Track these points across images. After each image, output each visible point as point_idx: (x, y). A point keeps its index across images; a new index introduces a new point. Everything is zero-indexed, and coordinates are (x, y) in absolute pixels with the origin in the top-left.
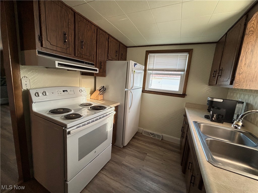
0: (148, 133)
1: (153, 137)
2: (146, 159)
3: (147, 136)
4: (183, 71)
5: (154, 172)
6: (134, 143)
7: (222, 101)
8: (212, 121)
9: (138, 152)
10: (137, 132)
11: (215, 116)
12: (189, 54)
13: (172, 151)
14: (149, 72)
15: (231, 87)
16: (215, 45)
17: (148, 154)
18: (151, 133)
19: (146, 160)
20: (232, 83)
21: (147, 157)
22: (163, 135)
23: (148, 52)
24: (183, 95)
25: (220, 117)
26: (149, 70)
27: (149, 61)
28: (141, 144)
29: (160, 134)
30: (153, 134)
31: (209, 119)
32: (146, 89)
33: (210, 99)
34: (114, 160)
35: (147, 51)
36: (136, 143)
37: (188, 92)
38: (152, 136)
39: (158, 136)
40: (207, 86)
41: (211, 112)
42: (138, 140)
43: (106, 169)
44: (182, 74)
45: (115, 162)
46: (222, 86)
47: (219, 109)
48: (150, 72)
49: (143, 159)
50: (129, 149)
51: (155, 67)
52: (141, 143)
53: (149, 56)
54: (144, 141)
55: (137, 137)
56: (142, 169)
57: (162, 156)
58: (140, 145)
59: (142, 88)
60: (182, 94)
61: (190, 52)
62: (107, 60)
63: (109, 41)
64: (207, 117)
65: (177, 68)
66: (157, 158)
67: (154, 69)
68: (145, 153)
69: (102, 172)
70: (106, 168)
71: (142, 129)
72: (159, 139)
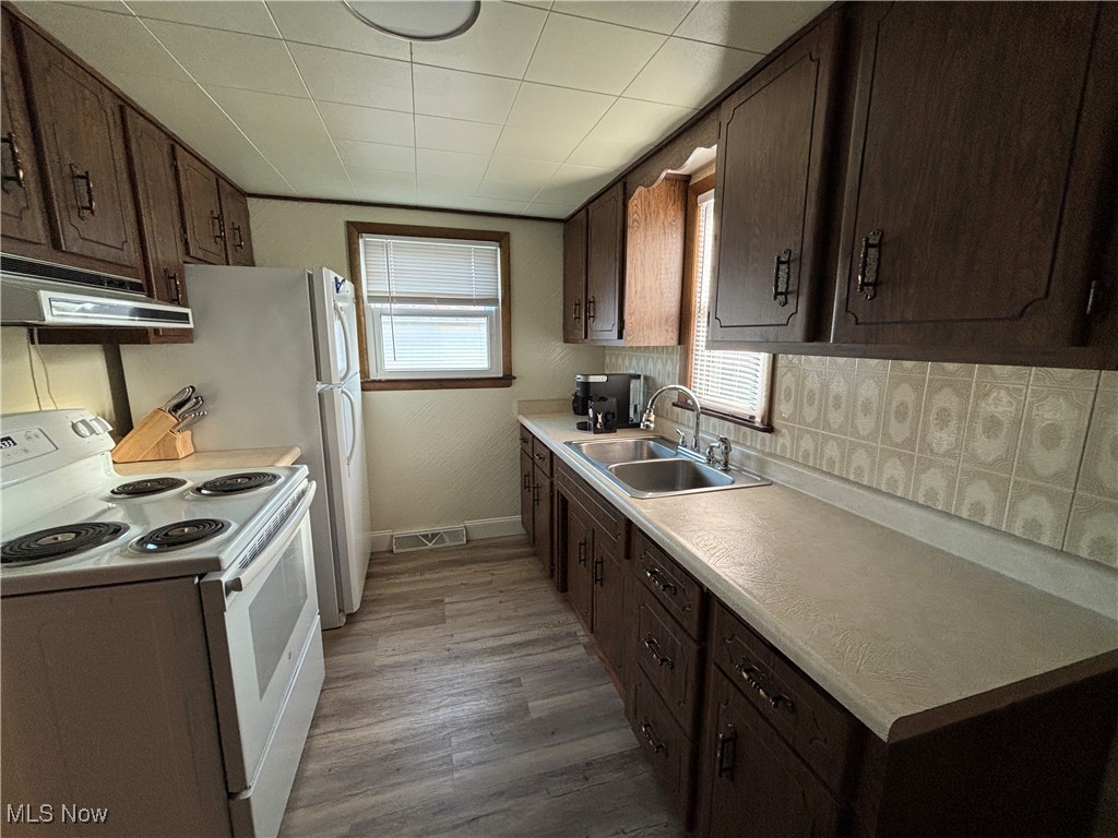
0: (416, 540)
1: (437, 546)
2: (447, 614)
3: (415, 549)
4: (492, 301)
5: (489, 632)
6: (378, 592)
7: (604, 379)
8: (597, 431)
9: (412, 608)
10: (372, 554)
11: (600, 420)
12: (500, 247)
13: (509, 558)
14: (372, 305)
15: (621, 343)
16: (560, 227)
17: (447, 600)
18: (426, 536)
19: (451, 617)
20: (620, 336)
21: (449, 610)
22: (467, 523)
23: (356, 230)
24: (506, 380)
25: (609, 417)
26: (372, 299)
27: (366, 265)
28: (406, 583)
29: (459, 526)
30: (434, 535)
31: (590, 430)
32: (373, 377)
33: (581, 378)
34: (341, 674)
35: (349, 224)
36: (385, 589)
37: (518, 369)
38: (430, 545)
39: (453, 534)
40: (562, 343)
41: (590, 410)
42: (387, 575)
43: (326, 716)
44: (491, 312)
45: (344, 678)
46: (599, 344)
47: (603, 399)
48: (378, 305)
49: (442, 619)
50: (370, 617)
51: (396, 290)
52: (404, 580)
53: (365, 245)
54: (413, 571)
55: (377, 569)
56: (452, 646)
57: (490, 582)
58: (405, 589)
59: (359, 374)
60: (501, 375)
61: (501, 239)
62: (185, 262)
63: (180, 168)
64: (583, 427)
65: (475, 293)
66: (482, 595)
67: (394, 294)
68: (438, 601)
69: (317, 731)
70: (325, 711)
71: (388, 533)
72: (457, 543)
